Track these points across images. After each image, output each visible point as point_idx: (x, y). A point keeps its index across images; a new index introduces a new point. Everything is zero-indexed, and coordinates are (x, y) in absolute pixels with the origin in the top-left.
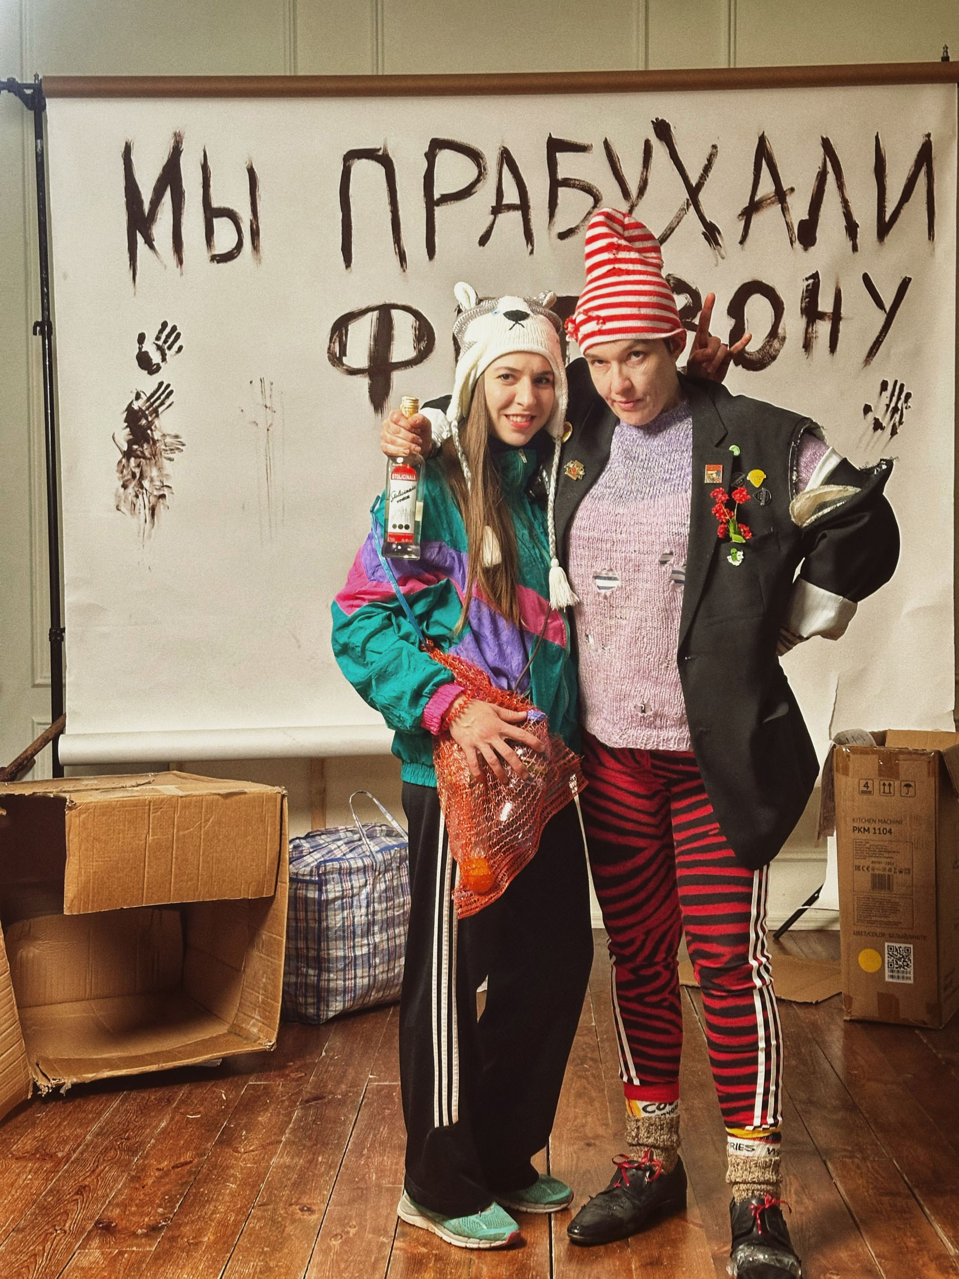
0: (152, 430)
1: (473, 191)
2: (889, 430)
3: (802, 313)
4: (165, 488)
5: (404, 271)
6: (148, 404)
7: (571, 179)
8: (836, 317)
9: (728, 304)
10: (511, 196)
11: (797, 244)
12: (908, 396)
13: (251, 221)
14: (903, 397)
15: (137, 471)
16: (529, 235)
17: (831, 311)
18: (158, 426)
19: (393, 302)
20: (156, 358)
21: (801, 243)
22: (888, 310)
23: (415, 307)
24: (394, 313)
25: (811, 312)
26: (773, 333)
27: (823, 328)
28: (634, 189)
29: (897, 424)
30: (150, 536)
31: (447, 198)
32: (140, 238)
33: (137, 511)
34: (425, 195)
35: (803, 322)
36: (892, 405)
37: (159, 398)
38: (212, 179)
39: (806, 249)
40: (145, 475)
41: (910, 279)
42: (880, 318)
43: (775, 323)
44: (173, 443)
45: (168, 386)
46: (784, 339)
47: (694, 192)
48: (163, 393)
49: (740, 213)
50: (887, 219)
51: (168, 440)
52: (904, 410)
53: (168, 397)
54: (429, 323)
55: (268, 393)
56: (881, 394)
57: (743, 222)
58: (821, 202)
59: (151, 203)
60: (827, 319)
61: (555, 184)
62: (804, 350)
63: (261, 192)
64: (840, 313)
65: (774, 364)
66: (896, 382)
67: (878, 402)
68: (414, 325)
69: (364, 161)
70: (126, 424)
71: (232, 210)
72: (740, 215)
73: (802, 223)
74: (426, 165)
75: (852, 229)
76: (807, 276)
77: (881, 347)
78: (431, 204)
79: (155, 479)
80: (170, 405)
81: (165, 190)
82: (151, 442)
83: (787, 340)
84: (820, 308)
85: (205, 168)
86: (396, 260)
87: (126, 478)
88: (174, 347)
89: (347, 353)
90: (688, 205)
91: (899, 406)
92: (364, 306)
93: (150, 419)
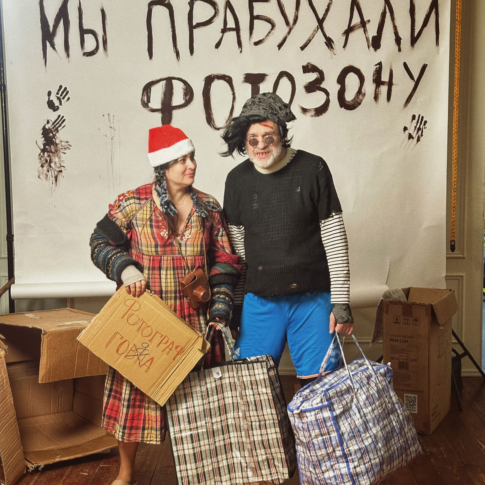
0: (55, 139)
1: (213, 21)
2: (416, 139)
3: (373, 82)
4: (62, 167)
5: (178, 61)
6: (53, 125)
7: (261, 16)
8: (390, 84)
9: (337, 77)
10: (231, 24)
11: (371, 48)
12: (426, 122)
13: (103, 36)
14: (423, 123)
15: (48, 159)
16: (240, 44)
17: (388, 81)
18: (58, 137)
19: (173, 76)
20: (57, 103)
21: (373, 47)
22: (416, 80)
23: (184, 78)
24: (174, 81)
25: (378, 81)
26: (359, 92)
27: (384, 89)
28: (291, 21)
29: (420, 136)
30: (55, 191)
31: (199, 25)
32: (48, 43)
33: (48, 179)
34: (189, 23)
35: (374, 86)
36: (418, 127)
37: (58, 123)
38: (83, 15)
39: (375, 50)
40: (52, 161)
41: (427, 65)
42: (412, 84)
43: (360, 87)
44: (66, 145)
45: (63, 117)
46: (365, 94)
47: (321, 22)
48: (60, 121)
49: (343, 32)
50: (416, 35)
51: (63, 143)
52: (424, 129)
53: (63, 122)
54: (191, 87)
55: (112, 121)
56: (412, 121)
57: (345, 36)
58: (383, 27)
59: (53, 26)
60: (386, 85)
61: (253, 18)
62: (374, 100)
63: (108, 21)
64: (392, 82)
65: (359, 106)
66: (420, 115)
67: (411, 125)
68: (184, 87)
69: (158, 6)
70: (42, 136)
71: (94, 30)
72: (343, 33)
73: (374, 37)
74: (189, 8)
75: (398, 40)
76: (376, 63)
77: (412, 98)
78: (192, 28)
79: (57, 163)
80: (64, 126)
81: (60, 20)
82: (55, 145)
83: (366, 95)
84: (383, 79)
85: (80, 9)
86: (174, 55)
87: (43, 162)
88: (66, 98)
89: (151, 101)
90: (318, 29)
91: (421, 127)
92: (159, 78)
93: (54, 133)
